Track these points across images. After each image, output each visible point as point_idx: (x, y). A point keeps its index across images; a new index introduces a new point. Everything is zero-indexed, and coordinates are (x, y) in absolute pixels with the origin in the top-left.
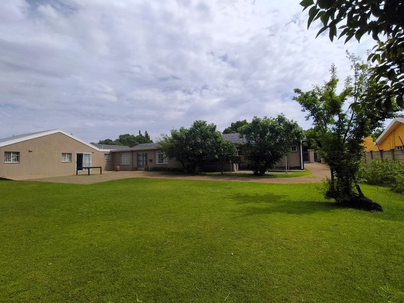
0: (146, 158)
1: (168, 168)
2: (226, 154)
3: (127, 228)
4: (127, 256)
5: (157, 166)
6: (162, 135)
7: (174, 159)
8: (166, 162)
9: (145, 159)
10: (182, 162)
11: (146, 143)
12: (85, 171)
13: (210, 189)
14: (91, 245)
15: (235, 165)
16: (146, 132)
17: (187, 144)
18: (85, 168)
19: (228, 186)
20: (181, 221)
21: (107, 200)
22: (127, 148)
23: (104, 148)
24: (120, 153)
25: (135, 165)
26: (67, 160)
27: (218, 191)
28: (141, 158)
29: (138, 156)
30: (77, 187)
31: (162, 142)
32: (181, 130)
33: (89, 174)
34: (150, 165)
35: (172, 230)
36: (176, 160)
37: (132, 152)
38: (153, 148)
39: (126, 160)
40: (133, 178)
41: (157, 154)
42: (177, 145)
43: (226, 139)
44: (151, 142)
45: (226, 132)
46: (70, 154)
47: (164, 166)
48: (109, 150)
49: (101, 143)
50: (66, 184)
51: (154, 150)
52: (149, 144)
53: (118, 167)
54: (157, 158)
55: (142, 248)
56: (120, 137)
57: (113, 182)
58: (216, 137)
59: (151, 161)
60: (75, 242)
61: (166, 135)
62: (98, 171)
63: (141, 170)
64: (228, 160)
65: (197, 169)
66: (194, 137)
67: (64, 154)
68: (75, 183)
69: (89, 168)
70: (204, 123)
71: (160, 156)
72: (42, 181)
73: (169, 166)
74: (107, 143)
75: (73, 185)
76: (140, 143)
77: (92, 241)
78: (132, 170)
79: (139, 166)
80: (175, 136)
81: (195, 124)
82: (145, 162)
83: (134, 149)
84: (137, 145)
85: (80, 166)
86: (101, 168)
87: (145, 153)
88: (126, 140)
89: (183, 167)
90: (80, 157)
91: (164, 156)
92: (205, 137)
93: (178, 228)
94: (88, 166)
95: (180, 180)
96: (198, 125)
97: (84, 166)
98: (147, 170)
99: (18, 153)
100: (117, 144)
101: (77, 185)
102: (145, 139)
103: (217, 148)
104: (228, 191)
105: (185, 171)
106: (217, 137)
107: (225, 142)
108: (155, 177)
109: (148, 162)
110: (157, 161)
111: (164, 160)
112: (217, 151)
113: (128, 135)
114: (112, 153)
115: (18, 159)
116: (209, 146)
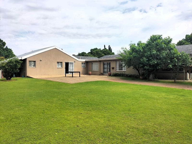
0: (110, 66)
1: (126, 75)
2: (180, 64)
3: (99, 118)
4: (101, 139)
5: (118, 72)
6: (122, 48)
7: (132, 67)
8: (125, 70)
9: (108, 67)
10: (137, 70)
11: (110, 54)
12: (70, 75)
13: (164, 94)
14: (78, 126)
15: (188, 74)
16: (109, 46)
17: (143, 56)
18: (70, 72)
19: (182, 93)
20: (140, 119)
21: (85, 96)
22: (96, 59)
23: (81, 59)
24: (92, 62)
25: (102, 72)
26: (60, 67)
27: (171, 97)
28: (106, 66)
29: (104, 64)
30: (66, 85)
31: (122, 53)
32: (138, 44)
33: (72, 77)
34: (113, 72)
35: (133, 125)
36: (133, 68)
37: (100, 61)
38: (115, 58)
39: (95, 67)
40: (101, 81)
41: (118, 63)
42: (134, 57)
43: (181, 51)
44: (113, 53)
45: (180, 43)
46: (61, 63)
47: (123, 72)
48: (84, 60)
49: (79, 55)
50: (60, 83)
51: (115, 61)
52: (112, 56)
53: (90, 72)
54: (118, 67)
55: (111, 135)
56: (91, 50)
57: (87, 83)
58: (170, 49)
59: (113, 68)
60: (69, 122)
61: (126, 49)
62: (78, 75)
63: (106, 75)
64: (181, 69)
65: (151, 76)
66: (150, 50)
67: (58, 63)
69: (72, 72)
70: (159, 37)
71: (121, 67)
72: (47, 79)
73: (127, 73)
74: (82, 55)
75: (64, 83)
76: (105, 55)
77: (78, 124)
78: (100, 75)
79: (104, 72)
80: (133, 49)
81: (151, 39)
82: (108, 69)
83: (102, 59)
84: (103, 56)
85: (67, 71)
86: (80, 72)
87: (109, 62)
88: (94, 52)
89: (139, 74)
90: (67, 64)
91: (123, 65)
92: (160, 50)
93: (137, 124)
94: (72, 71)
95: (136, 85)
96: (154, 39)
98: (110, 75)
99: (35, 62)
100: (89, 56)
101: (66, 83)
102: (108, 52)
103: (172, 59)
104: (182, 98)
105: (141, 77)
106: (172, 49)
107: (179, 54)
108: (116, 81)
109: (111, 69)
110: (118, 68)
111: (123, 68)
112: (171, 61)
113: (96, 49)
114: (87, 62)
115: (35, 65)
116: (165, 58)
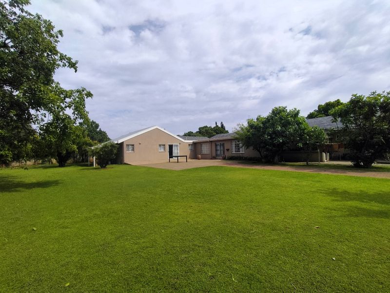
0: (224, 148)
1: (245, 158)
2: (312, 142)
3: (215, 211)
4: (218, 237)
5: (234, 155)
6: (238, 125)
7: (251, 148)
8: (242, 151)
9: (222, 149)
10: (259, 151)
11: (223, 133)
12: (175, 159)
13: (294, 181)
14: (188, 222)
15: (324, 154)
16: (222, 123)
17: (264, 133)
18: (175, 156)
19: (317, 179)
20: (265, 212)
21: (195, 185)
22: (206, 139)
23: (188, 140)
24: (201, 143)
25: (214, 154)
26: (162, 150)
27: (304, 183)
28: (219, 148)
29: (216, 145)
30: (170, 172)
31: (238, 131)
32: (257, 119)
33: (178, 162)
34: (227, 154)
35: (257, 220)
36: (253, 149)
37: (211, 142)
38: (229, 137)
39: (206, 149)
40: (213, 166)
41: (234, 143)
42: (253, 135)
43: (312, 124)
44: (227, 132)
45: (311, 116)
46: (164, 145)
47: (241, 155)
48: (191, 141)
49: (185, 135)
50: (163, 170)
51: (230, 140)
52: (225, 134)
53: (200, 156)
54: (234, 148)
55: (230, 232)
56: (200, 129)
57: (197, 169)
58: (299, 124)
59: (228, 150)
60: (177, 217)
61: (243, 125)
62: (183, 159)
63: (219, 159)
64: (314, 148)
65: (276, 159)
66: (273, 125)
67: (160, 145)
68: (170, 169)
69: (178, 157)
70: (284, 110)
71: (237, 146)
72: (148, 166)
73: (245, 156)
74: (189, 135)
75: (168, 170)
76: (217, 133)
77: (188, 219)
78: (211, 159)
79: (217, 155)
80: (251, 126)
81: (273, 112)
82: (222, 151)
83: (213, 139)
84: (214, 135)
85: (171, 156)
86: (186, 156)
87: (223, 142)
88: (204, 131)
89: (260, 157)
90: (171, 147)
91: (241, 145)
92: (286, 124)
93: (263, 218)
94: (176, 155)
95: (258, 170)
96: (277, 112)
97: (174, 155)
98: (224, 159)
99: (133, 145)
100: (198, 136)
101: (171, 170)
102: (221, 130)
103: (301, 136)
104: (317, 185)
105: (263, 160)
106: (301, 123)
107: (311, 128)
108: (232, 166)
109: (226, 151)
110: (234, 150)
111: (241, 150)
112: (301, 139)
113: (206, 127)
114: (194, 144)
115: (133, 150)
116: (291, 134)
